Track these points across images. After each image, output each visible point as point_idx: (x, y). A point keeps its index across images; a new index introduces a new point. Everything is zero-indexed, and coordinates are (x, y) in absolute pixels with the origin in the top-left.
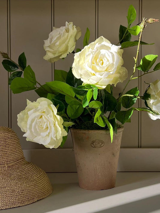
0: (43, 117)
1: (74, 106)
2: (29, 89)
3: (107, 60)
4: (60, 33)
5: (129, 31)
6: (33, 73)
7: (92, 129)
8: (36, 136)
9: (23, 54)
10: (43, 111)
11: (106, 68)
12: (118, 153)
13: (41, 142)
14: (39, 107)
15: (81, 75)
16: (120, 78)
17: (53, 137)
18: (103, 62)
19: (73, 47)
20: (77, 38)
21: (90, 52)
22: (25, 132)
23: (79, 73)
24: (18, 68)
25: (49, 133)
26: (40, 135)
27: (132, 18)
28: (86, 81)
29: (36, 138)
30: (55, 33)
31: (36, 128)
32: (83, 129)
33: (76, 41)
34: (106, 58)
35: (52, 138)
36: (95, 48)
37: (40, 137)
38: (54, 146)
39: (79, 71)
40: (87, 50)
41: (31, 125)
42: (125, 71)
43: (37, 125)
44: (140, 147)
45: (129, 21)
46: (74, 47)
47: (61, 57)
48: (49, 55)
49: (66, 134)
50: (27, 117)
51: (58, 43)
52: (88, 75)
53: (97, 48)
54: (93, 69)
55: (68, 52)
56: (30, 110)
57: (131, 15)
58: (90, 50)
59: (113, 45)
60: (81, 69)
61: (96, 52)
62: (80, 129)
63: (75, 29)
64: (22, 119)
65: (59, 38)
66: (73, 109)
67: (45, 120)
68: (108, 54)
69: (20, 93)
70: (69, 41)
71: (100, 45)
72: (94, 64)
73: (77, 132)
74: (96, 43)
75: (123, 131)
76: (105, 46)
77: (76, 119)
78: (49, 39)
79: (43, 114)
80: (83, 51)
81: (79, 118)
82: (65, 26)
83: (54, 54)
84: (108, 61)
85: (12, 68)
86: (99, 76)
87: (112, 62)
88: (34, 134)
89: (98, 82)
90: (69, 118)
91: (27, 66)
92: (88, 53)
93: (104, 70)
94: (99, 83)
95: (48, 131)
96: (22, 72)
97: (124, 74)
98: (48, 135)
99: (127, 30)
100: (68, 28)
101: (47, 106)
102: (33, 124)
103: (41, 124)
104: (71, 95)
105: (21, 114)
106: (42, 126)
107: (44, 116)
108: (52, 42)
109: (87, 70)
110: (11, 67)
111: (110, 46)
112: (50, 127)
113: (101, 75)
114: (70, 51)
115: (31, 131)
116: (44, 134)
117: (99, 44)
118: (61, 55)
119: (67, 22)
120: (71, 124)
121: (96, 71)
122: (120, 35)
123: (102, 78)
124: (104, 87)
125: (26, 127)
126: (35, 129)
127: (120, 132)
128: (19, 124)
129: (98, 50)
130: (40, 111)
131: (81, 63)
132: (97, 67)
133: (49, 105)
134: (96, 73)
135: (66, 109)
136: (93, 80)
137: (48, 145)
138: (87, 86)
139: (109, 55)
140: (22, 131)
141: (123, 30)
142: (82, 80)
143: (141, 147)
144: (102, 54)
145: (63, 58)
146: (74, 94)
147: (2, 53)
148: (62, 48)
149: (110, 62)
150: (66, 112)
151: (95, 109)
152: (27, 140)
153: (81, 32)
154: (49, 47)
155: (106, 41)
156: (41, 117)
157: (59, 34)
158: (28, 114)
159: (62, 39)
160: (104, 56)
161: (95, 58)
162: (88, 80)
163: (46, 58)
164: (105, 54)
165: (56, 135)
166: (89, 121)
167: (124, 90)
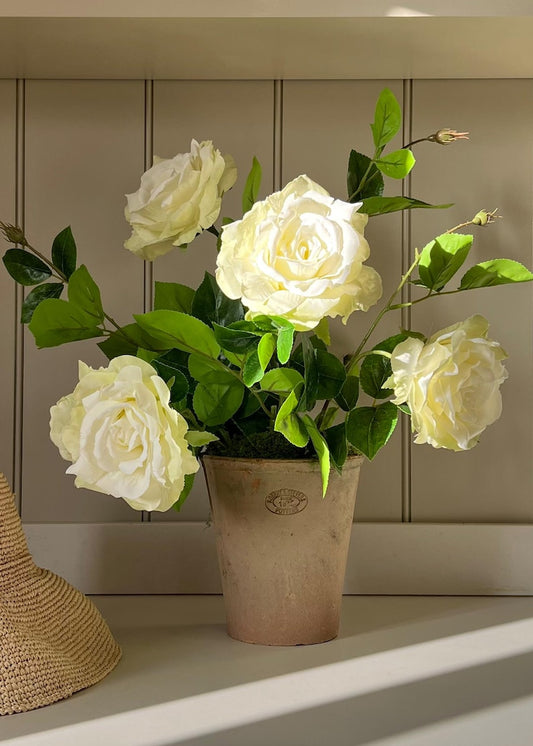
0: (128, 414)
1: (215, 387)
2: (84, 333)
3: (319, 244)
4: (174, 171)
5: (378, 165)
6: (95, 288)
7: (269, 458)
8: (105, 473)
9: (67, 231)
10: (127, 396)
11: (317, 267)
12: (348, 531)
13: (118, 492)
14: (117, 383)
15: (244, 288)
16: (361, 297)
17: (156, 474)
18: (308, 248)
19: (212, 212)
20: (226, 188)
21: (269, 221)
22: (74, 458)
23: (237, 281)
24: (50, 273)
25: (145, 463)
26: (118, 469)
27: (387, 128)
28: (256, 307)
29: (106, 477)
30: (160, 174)
31: (107, 449)
32: (244, 457)
33: (222, 195)
34: (319, 238)
35: (152, 480)
36: (285, 209)
37: (118, 474)
38: (158, 504)
39: (239, 277)
40: (261, 214)
41: (91, 439)
42: (373, 277)
43: (109, 438)
44: (406, 519)
45: (380, 137)
46: (218, 211)
47: (177, 243)
48: (142, 238)
49: (194, 466)
50: (81, 416)
51: (168, 201)
52: (262, 286)
53: (290, 208)
54: (280, 269)
55: (199, 228)
56: (87, 392)
57: (385, 119)
58: (271, 212)
59: (338, 201)
60: (244, 271)
61: (286, 221)
62: (235, 457)
63: (220, 160)
64: (65, 422)
65: (171, 187)
66: (213, 397)
67: (133, 423)
68: (323, 225)
69: (57, 345)
70: (201, 196)
71: (298, 199)
72: (283, 255)
73: (223, 465)
74: (287, 196)
75: (362, 467)
76: (314, 201)
77: (220, 426)
78: (141, 190)
79: (129, 404)
80: (249, 217)
81: (229, 425)
82: (189, 152)
83: (157, 233)
84: (324, 246)
85: (32, 273)
86: (298, 292)
87: (335, 250)
88: (100, 465)
89: (295, 310)
90: (201, 424)
91: (78, 266)
92: (264, 223)
93: (311, 273)
94: (296, 314)
95: (144, 456)
96: (61, 286)
97: (373, 285)
98: (141, 470)
99: (372, 163)
100: (199, 158)
101: (140, 381)
102: (99, 435)
103: (120, 436)
104: (207, 353)
105: (60, 405)
106: (123, 442)
107: (130, 412)
108: (152, 198)
109: (263, 274)
110: (28, 271)
111: (329, 205)
112: (149, 443)
113: (304, 289)
114: (205, 222)
115: (91, 457)
116: (129, 466)
117: (296, 196)
118: (176, 237)
119: (194, 142)
120: (208, 437)
121: (289, 277)
122: (350, 180)
123: (306, 298)
124: (312, 325)
125: (78, 446)
126: (104, 452)
127: (354, 468)
128: (54, 436)
129: (292, 213)
130: (119, 395)
131: (242, 251)
132: (290, 264)
133: (146, 378)
134: (287, 281)
135: (190, 397)
136: (280, 302)
137: (140, 501)
138: (259, 323)
139: (326, 230)
140: (64, 456)
141: (358, 163)
142: (245, 302)
143: (410, 521)
144: (307, 226)
145: (184, 246)
146: (216, 350)
147: (6, 229)
148: (183, 214)
149: (329, 249)
150: (190, 405)
151: (278, 396)
152: (78, 484)
153: (236, 169)
154: (143, 212)
155: (315, 190)
156: (122, 413)
157: (172, 175)
158: (81, 405)
159: (181, 188)
160: (311, 232)
161: (285, 239)
162: (265, 304)
163: (132, 245)
164: (314, 225)
165: (167, 469)
166: (260, 434)
167: (365, 340)
